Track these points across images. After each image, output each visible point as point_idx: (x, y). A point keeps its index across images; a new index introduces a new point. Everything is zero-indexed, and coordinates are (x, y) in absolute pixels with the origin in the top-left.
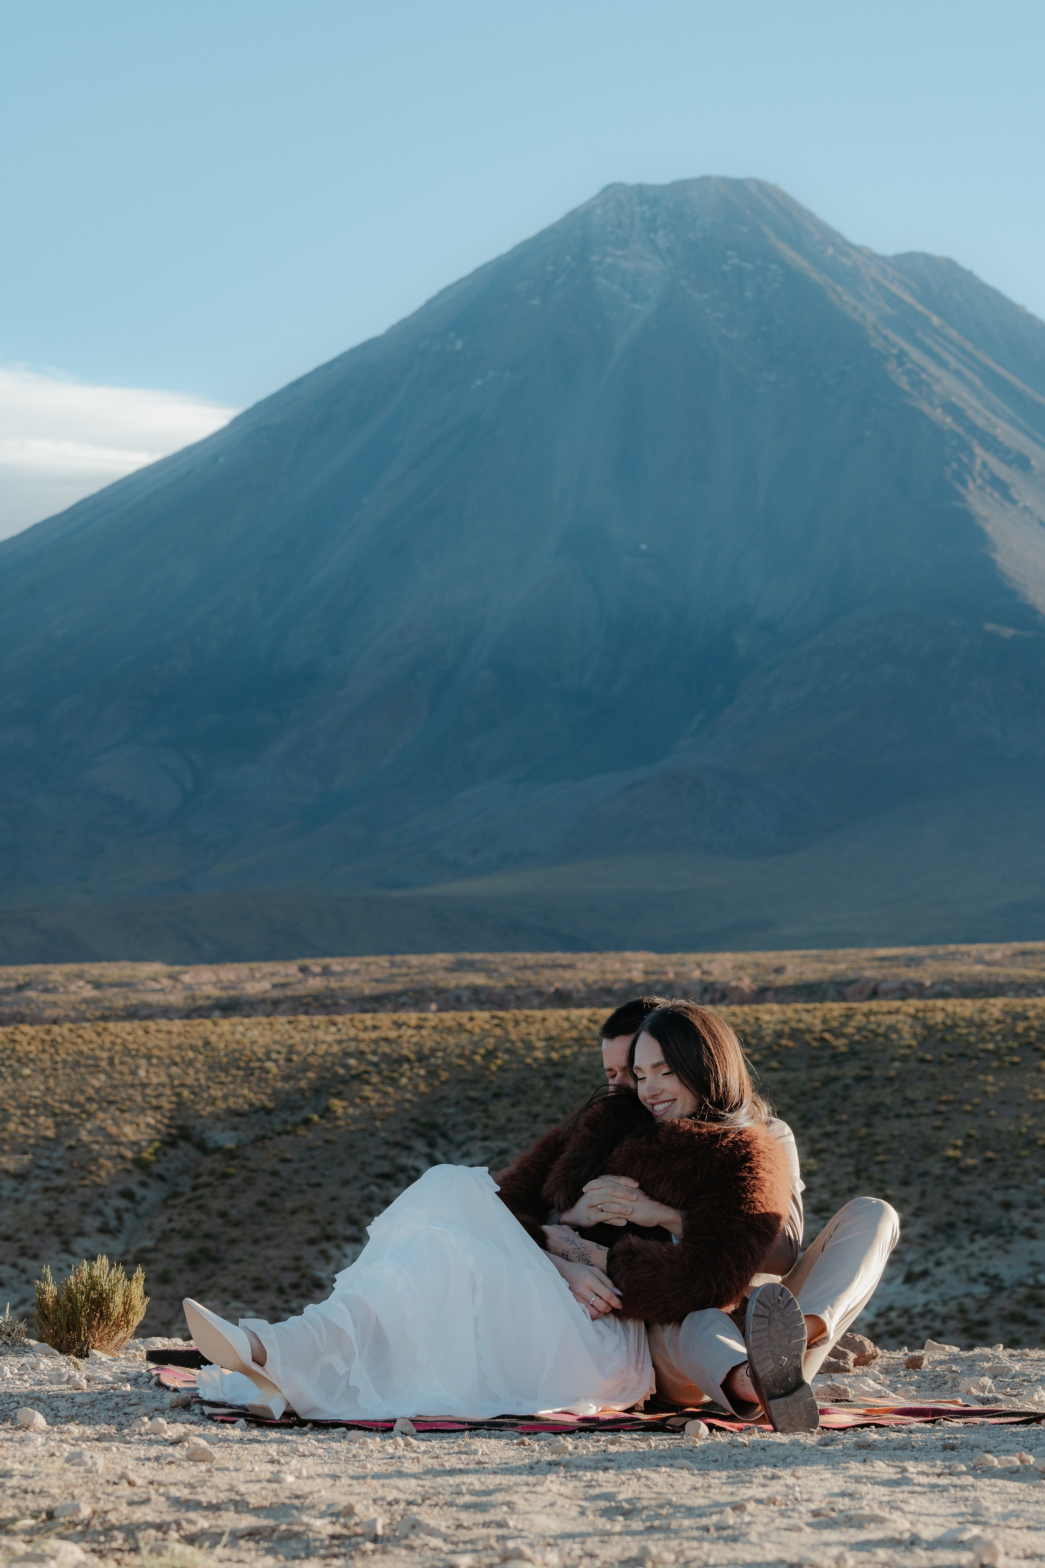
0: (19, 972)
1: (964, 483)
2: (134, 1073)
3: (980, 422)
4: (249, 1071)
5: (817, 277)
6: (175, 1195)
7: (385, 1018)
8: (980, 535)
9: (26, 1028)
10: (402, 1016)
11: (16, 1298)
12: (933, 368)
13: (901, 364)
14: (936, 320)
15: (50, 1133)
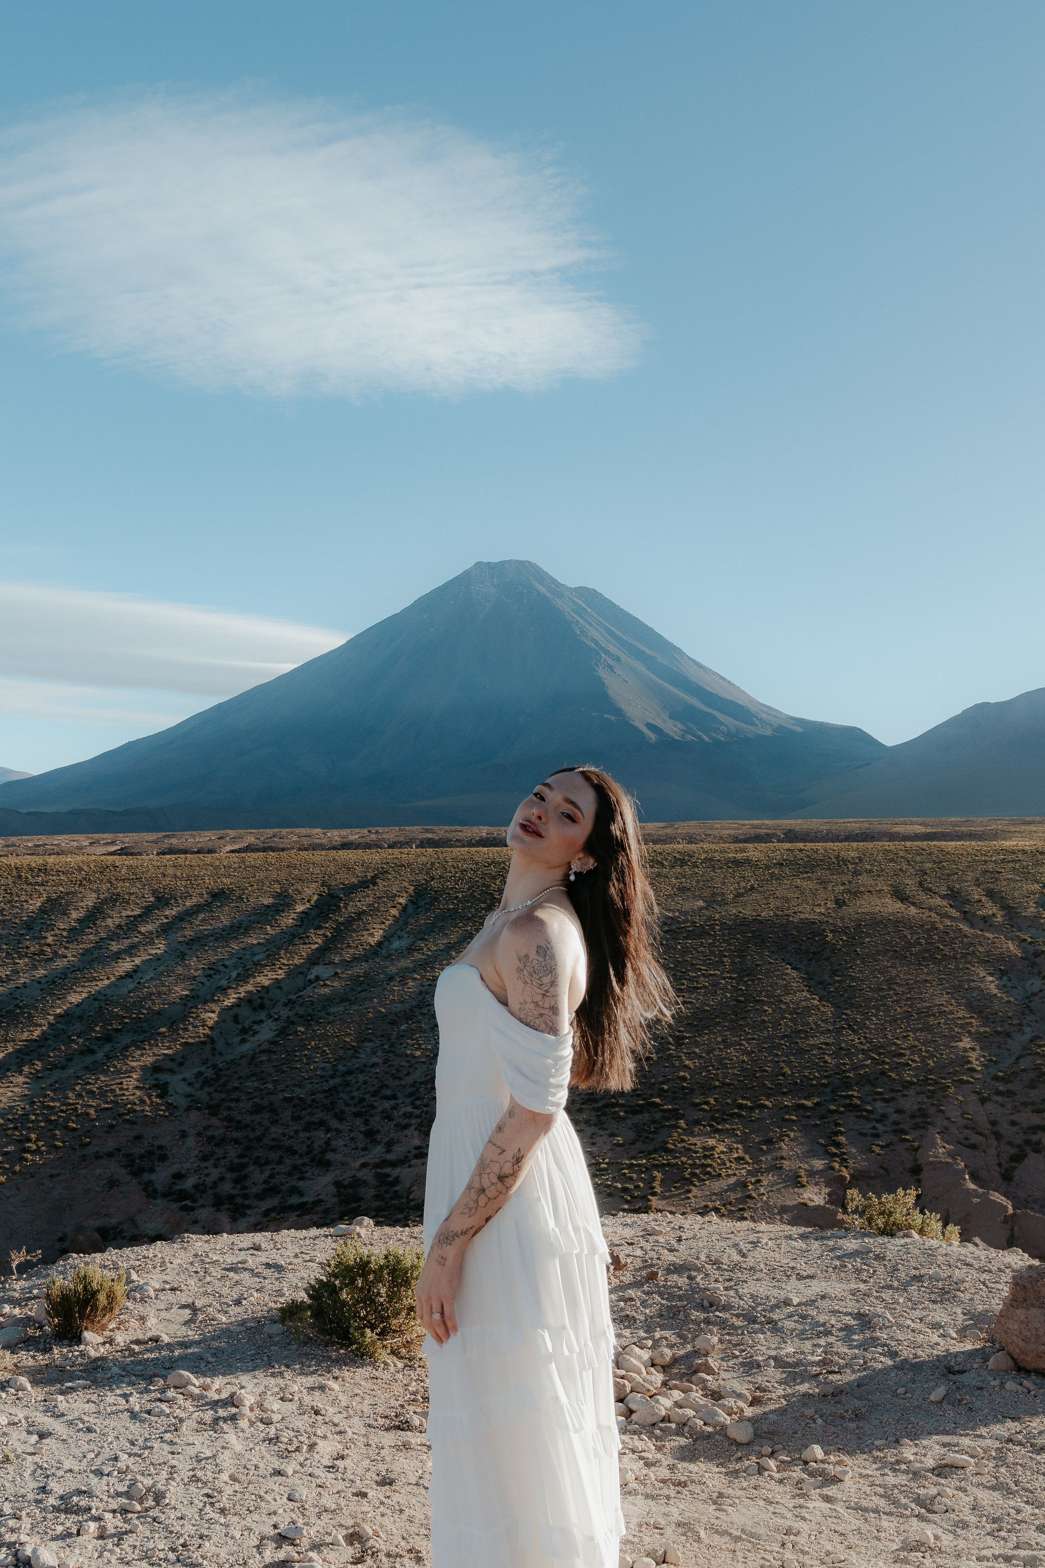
0: (270, 832)
1: (598, 666)
2: (308, 869)
3: (603, 645)
4: (349, 869)
5: (549, 595)
6: (322, 913)
7: (396, 851)
8: (604, 683)
9: (271, 853)
10: (403, 850)
11: (265, 949)
12: (588, 626)
13: (577, 625)
14: (589, 610)
15: (279, 891)
